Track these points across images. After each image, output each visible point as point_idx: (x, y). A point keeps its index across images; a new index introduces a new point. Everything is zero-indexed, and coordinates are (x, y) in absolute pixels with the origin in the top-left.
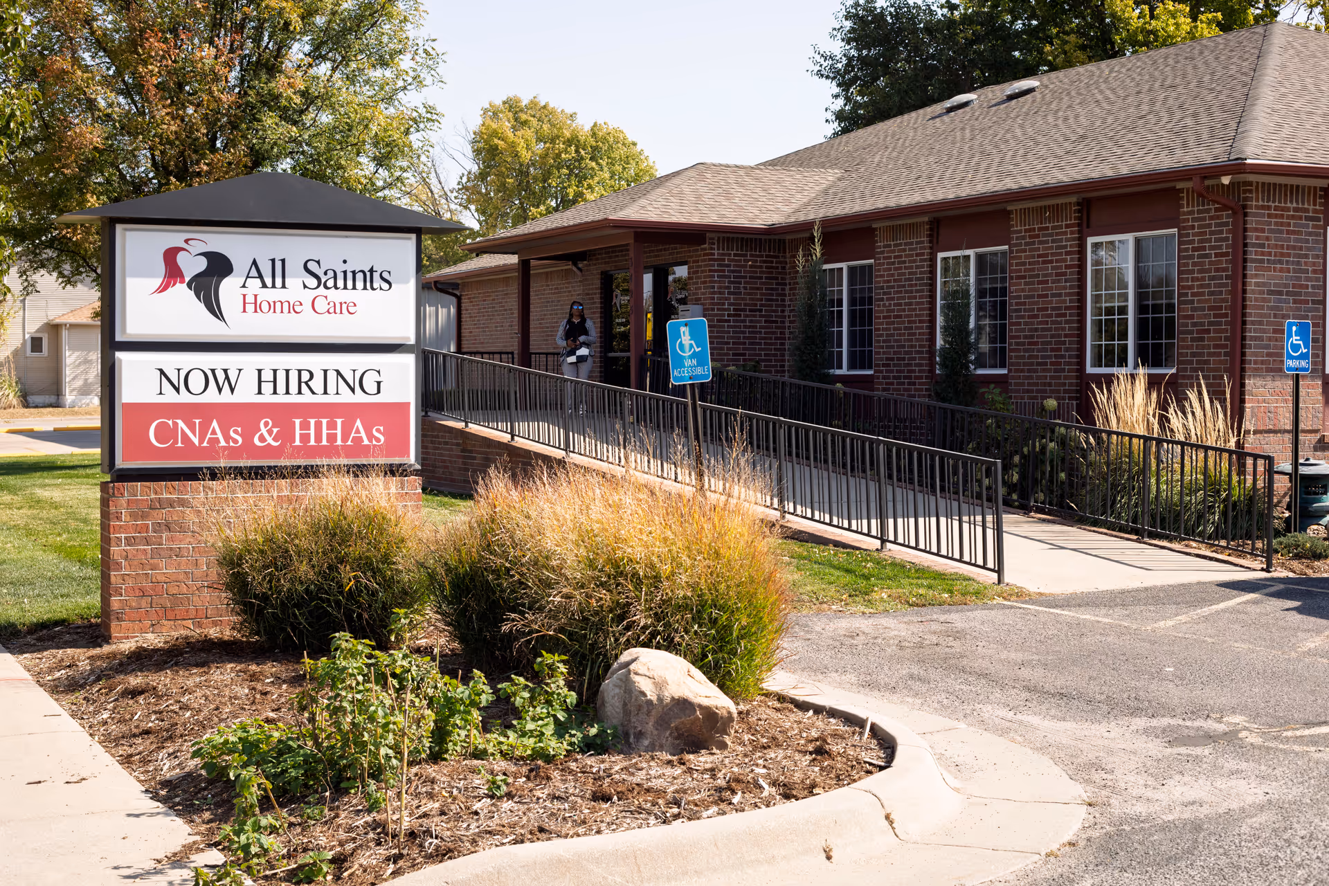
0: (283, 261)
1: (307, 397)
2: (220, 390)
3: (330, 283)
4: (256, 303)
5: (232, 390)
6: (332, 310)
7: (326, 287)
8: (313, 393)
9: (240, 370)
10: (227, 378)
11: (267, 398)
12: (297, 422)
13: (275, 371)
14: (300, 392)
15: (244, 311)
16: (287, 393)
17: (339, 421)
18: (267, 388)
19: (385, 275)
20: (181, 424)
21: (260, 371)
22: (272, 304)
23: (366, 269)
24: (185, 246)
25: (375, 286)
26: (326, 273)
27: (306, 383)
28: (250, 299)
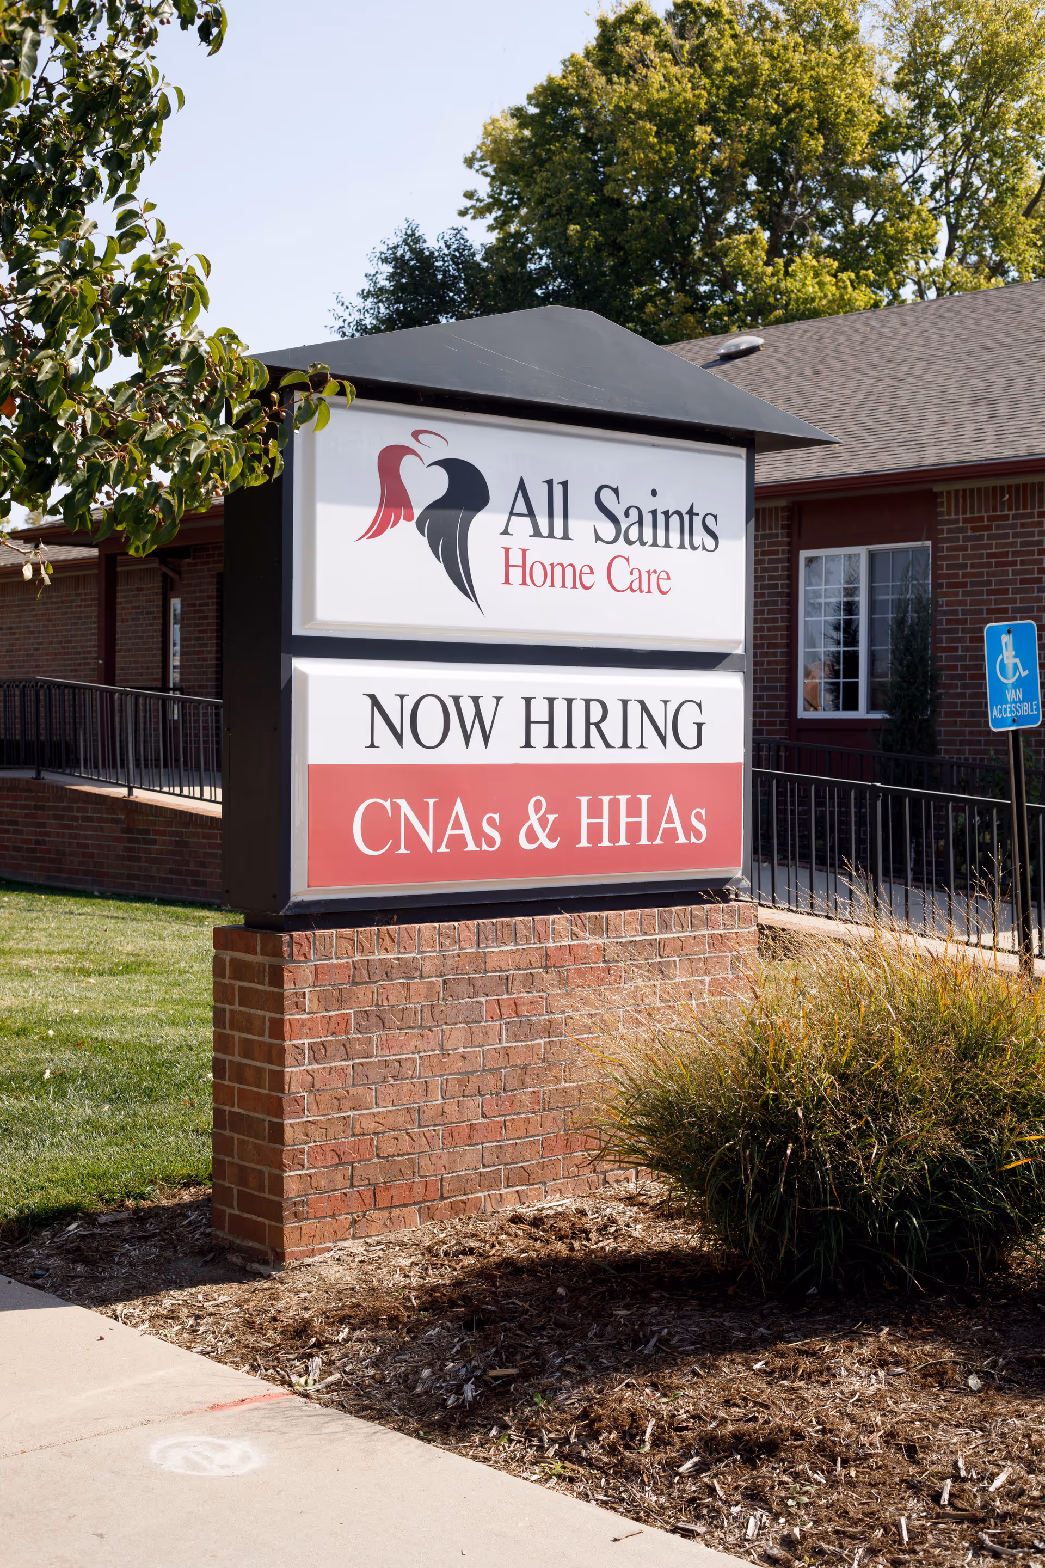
0: (565, 484)
1: (598, 755)
2: (467, 738)
3: (634, 534)
4: (524, 566)
5: (486, 738)
6: (635, 586)
7: (629, 542)
8: (608, 745)
9: (498, 699)
10: (478, 714)
11: (539, 756)
12: (584, 800)
13: (551, 701)
14: (588, 745)
15: (507, 582)
16: (569, 745)
17: (644, 799)
18: (539, 734)
19: (710, 522)
20: (405, 808)
21: (528, 701)
22: (549, 569)
23: (684, 511)
24: (410, 442)
25: (696, 545)
26: (627, 514)
27: (597, 725)
28: (516, 558)
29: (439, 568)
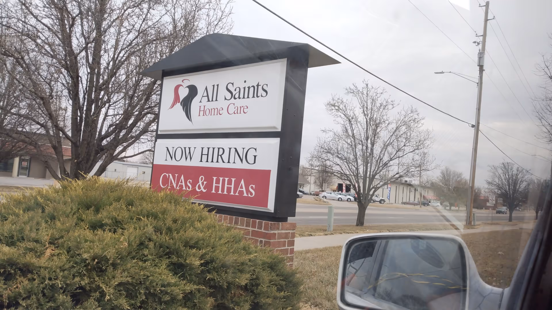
29: (184, 114)
